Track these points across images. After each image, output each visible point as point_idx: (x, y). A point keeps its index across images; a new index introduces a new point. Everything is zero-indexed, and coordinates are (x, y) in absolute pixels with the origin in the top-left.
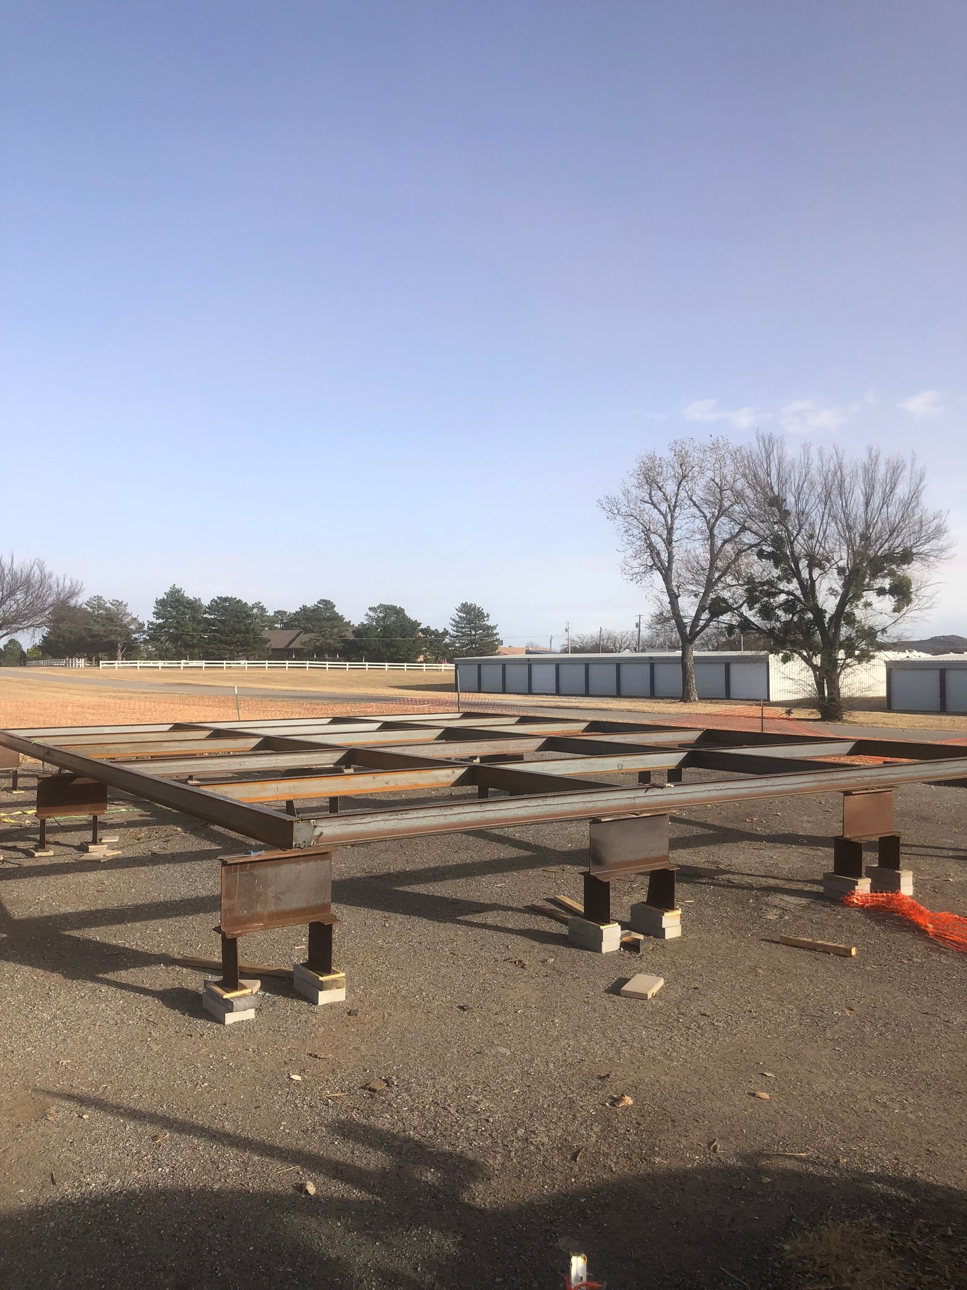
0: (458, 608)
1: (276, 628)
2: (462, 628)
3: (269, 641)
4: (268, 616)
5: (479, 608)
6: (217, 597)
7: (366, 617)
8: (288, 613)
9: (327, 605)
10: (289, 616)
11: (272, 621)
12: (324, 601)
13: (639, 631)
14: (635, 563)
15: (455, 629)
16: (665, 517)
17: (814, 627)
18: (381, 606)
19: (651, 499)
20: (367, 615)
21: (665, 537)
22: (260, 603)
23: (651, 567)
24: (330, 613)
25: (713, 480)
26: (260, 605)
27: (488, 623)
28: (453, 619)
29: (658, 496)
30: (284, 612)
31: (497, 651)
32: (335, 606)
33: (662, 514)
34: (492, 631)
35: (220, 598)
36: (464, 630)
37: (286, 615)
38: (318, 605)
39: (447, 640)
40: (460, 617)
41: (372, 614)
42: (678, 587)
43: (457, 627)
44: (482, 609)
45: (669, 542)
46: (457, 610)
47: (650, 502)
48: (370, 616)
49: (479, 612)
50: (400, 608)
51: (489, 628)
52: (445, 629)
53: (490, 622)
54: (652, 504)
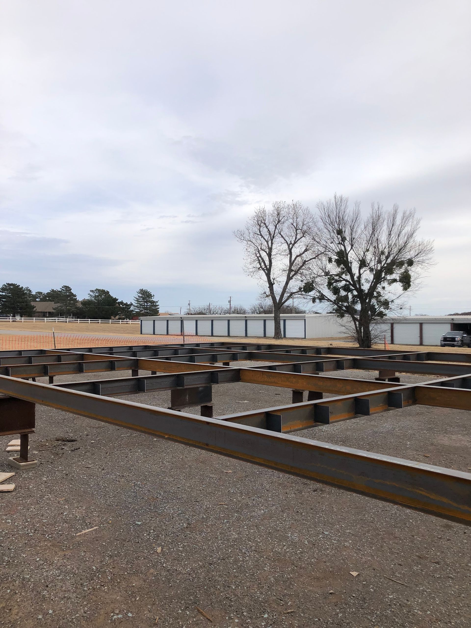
0: (138, 291)
1: (37, 301)
2: (140, 302)
3: (35, 307)
4: (33, 295)
5: (149, 292)
6: (6, 283)
7: (89, 295)
8: (43, 293)
9: (67, 289)
10: (44, 294)
11: (35, 297)
12: (65, 286)
13: (230, 305)
14: (251, 267)
15: (136, 302)
16: (267, 242)
17: (357, 299)
18: (97, 290)
19: (260, 233)
20: (89, 294)
21: (268, 252)
22: (28, 287)
23: (259, 268)
24: (69, 293)
25: (292, 224)
26: (28, 288)
27: (154, 300)
28: (135, 297)
29: (264, 231)
30: (41, 293)
31: (158, 314)
32: (71, 289)
33: (266, 241)
34: (156, 304)
35: (8, 284)
36: (141, 303)
37: (42, 294)
38: (62, 288)
39: (132, 308)
40: (139, 296)
41: (91, 293)
42: (274, 279)
43: (137, 301)
44: (151, 293)
45: (269, 255)
46: (137, 292)
47: (260, 234)
48: (91, 295)
49: (149, 294)
50: (107, 291)
51: (154, 302)
52: (131, 302)
53: (154, 299)
54: (261, 235)
